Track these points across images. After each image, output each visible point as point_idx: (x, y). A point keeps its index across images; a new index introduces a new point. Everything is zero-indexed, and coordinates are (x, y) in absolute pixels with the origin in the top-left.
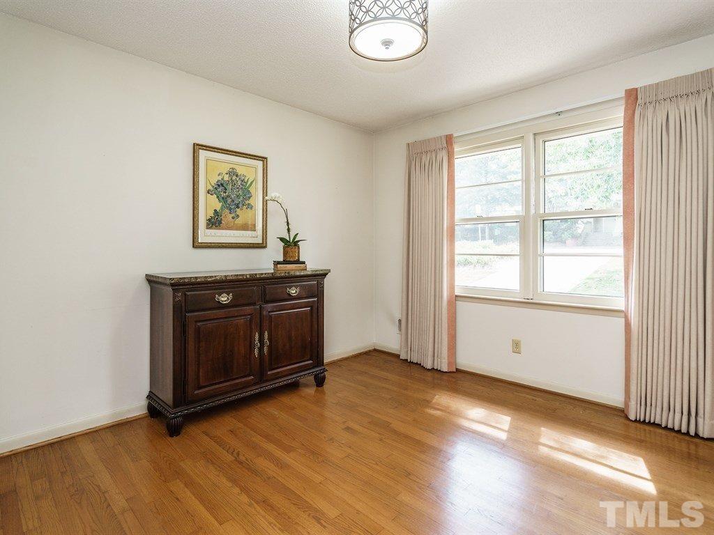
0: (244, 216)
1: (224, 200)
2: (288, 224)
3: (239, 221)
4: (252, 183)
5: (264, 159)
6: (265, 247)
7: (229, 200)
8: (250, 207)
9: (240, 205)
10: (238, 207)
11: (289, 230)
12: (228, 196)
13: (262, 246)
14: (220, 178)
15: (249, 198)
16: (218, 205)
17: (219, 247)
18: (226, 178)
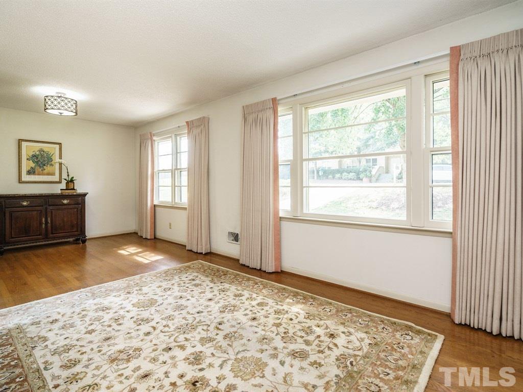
0: (48, 169)
1: (37, 162)
2: (68, 173)
3: (45, 172)
4: (53, 155)
5: (60, 144)
6: (61, 183)
7: (39, 163)
8: (52, 165)
9: (46, 164)
10: (45, 165)
11: (68, 175)
12: (39, 161)
13: (60, 182)
14: (34, 153)
15: (51, 161)
16: (33, 165)
17: (33, 183)
18: (38, 153)
